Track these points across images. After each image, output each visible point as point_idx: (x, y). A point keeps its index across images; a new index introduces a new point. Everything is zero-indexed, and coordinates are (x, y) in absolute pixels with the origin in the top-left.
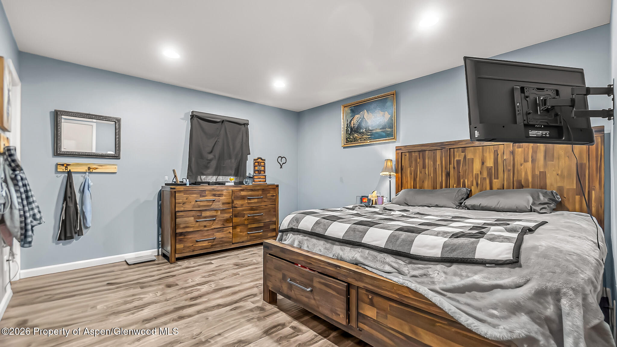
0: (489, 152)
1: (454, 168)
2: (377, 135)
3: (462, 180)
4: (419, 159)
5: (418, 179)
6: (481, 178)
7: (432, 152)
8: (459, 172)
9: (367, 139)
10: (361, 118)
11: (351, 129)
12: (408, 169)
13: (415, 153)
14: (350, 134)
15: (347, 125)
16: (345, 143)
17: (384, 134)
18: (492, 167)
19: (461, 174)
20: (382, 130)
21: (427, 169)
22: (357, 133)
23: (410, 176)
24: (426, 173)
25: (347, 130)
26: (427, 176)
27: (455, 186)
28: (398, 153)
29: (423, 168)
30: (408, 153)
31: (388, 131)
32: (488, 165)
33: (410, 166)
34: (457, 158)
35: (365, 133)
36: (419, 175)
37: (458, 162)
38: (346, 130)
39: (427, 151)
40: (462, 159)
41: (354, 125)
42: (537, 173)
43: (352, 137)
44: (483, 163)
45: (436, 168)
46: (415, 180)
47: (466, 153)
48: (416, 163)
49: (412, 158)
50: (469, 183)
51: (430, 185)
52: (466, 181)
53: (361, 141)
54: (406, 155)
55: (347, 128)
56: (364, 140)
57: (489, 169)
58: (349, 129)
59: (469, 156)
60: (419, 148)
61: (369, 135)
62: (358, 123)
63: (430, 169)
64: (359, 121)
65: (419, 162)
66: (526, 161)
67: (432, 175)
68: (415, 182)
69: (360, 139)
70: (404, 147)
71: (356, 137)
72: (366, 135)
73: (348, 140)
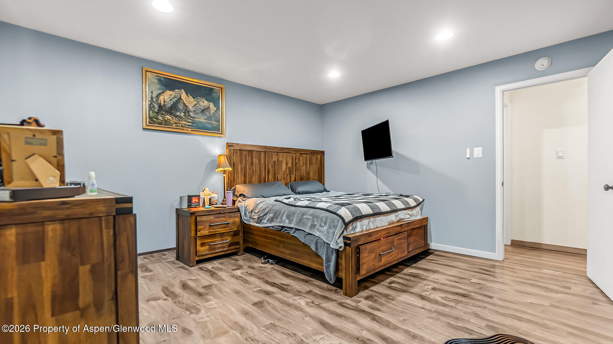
0: (290, 158)
1: (272, 166)
2: (200, 125)
3: (276, 176)
4: (248, 157)
5: (247, 175)
6: (286, 174)
7: (258, 152)
8: (275, 170)
9: (187, 126)
10: (176, 97)
11: (160, 107)
12: (239, 165)
13: (245, 152)
14: (156, 113)
15: (152, 98)
16: (148, 124)
17: (209, 126)
18: (291, 167)
19: (276, 171)
20: (206, 121)
21: (254, 166)
22: (171, 114)
23: (241, 172)
24: (254, 170)
25: (151, 107)
26: (254, 172)
27: (273, 180)
28: (230, 150)
29: (251, 166)
30: (239, 150)
31: (214, 124)
32: (289, 166)
33: (241, 163)
34: (274, 160)
35: (184, 119)
36: (249, 171)
37: (274, 162)
38: (150, 105)
39: (254, 151)
40: (276, 160)
41: (164, 102)
42: (307, 171)
43: (160, 118)
44: (287, 164)
45: (261, 166)
46: (245, 176)
47: (279, 157)
48: (246, 160)
49: (242, 155)
50: (280, 178)
51: (257, 180)
52: (279, 176)
53: (177, 126)
54: (237, 153)
55: (151, 103)
56: (182, 126)
57: (290, 168)
58: (156, 106)
59: (280, 159)
60: (249, 147)
61: (189, 122)
62: (172, 103)
63: (256, 167)
64: (173, 100)
65: (248, 160)
66: (304, 165)
67: (258, 172)
68: (245, 178)
69: (176, 123)
70: (235, 145)
71: (168, 120)
72: (185, 121)
73: (152, 120)
